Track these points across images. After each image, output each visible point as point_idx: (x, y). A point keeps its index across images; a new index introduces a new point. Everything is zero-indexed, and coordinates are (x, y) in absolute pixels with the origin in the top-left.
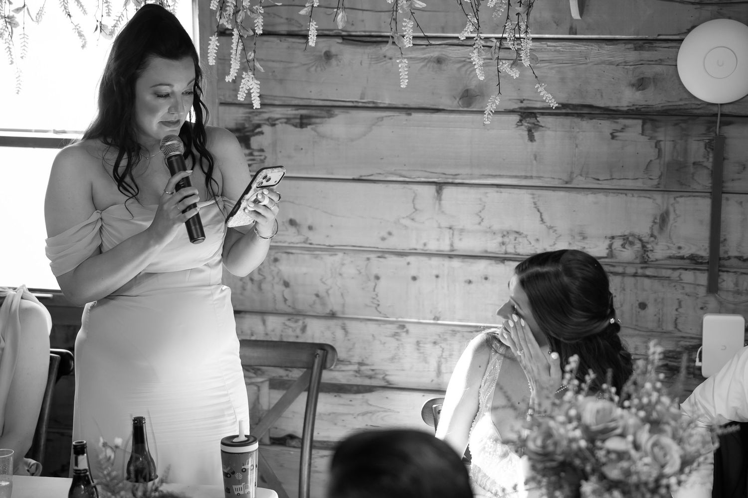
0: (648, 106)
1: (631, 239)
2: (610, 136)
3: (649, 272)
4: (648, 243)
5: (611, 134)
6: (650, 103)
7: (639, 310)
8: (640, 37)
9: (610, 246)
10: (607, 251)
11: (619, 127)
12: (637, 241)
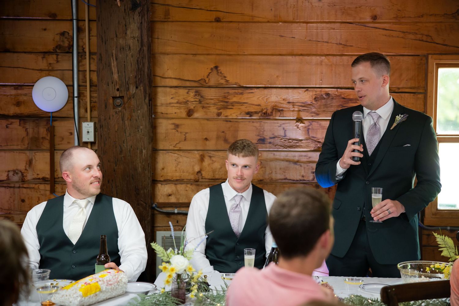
0: (21, 114)
1: (17, 171)
2: (6, 127)
3: (25, 186)
4: (24, 173)
5: (6, 126)
6: (22, 112)
7: (21, 203)
8: (16, 84)
9: (8, 175)
10: (6, 177)
11: (9, 123)
12: (19, 172)
